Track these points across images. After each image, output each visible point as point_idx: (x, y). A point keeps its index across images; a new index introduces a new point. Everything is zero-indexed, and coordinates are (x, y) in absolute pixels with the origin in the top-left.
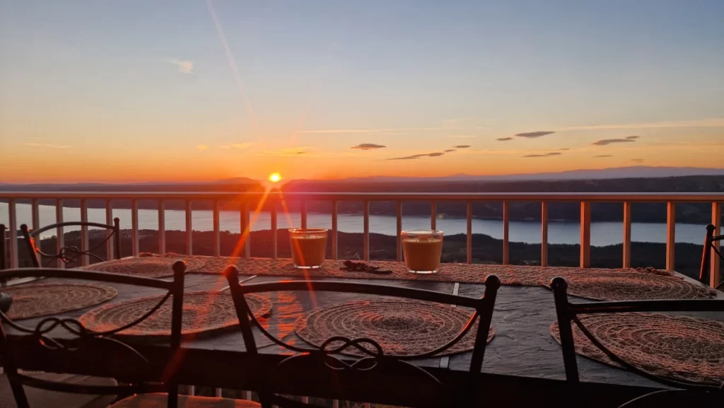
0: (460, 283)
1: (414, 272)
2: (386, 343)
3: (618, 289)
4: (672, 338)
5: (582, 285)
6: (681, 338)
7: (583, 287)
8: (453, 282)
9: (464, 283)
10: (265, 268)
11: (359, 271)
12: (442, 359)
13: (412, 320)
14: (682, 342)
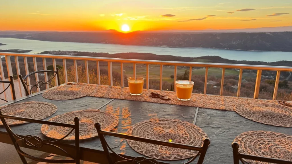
0: (199, 108)
1: (180, 99)
2: (162, 149)
3: (268, 115)
4: (285, 152)
5: (252, 112)
6: (289, 152)
7: (253, 113)
8: (196, 107)
9: (201, 108)
10: (118, 94)
11: (157, 98)
12: (185, 160)
13: (175, 135)
14: (289, 155)
